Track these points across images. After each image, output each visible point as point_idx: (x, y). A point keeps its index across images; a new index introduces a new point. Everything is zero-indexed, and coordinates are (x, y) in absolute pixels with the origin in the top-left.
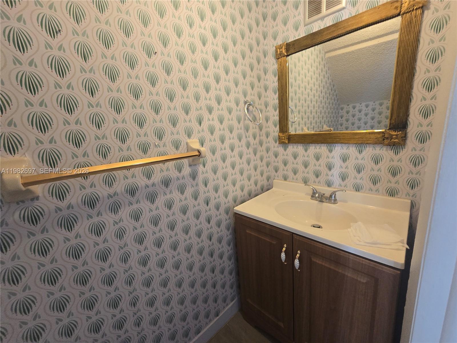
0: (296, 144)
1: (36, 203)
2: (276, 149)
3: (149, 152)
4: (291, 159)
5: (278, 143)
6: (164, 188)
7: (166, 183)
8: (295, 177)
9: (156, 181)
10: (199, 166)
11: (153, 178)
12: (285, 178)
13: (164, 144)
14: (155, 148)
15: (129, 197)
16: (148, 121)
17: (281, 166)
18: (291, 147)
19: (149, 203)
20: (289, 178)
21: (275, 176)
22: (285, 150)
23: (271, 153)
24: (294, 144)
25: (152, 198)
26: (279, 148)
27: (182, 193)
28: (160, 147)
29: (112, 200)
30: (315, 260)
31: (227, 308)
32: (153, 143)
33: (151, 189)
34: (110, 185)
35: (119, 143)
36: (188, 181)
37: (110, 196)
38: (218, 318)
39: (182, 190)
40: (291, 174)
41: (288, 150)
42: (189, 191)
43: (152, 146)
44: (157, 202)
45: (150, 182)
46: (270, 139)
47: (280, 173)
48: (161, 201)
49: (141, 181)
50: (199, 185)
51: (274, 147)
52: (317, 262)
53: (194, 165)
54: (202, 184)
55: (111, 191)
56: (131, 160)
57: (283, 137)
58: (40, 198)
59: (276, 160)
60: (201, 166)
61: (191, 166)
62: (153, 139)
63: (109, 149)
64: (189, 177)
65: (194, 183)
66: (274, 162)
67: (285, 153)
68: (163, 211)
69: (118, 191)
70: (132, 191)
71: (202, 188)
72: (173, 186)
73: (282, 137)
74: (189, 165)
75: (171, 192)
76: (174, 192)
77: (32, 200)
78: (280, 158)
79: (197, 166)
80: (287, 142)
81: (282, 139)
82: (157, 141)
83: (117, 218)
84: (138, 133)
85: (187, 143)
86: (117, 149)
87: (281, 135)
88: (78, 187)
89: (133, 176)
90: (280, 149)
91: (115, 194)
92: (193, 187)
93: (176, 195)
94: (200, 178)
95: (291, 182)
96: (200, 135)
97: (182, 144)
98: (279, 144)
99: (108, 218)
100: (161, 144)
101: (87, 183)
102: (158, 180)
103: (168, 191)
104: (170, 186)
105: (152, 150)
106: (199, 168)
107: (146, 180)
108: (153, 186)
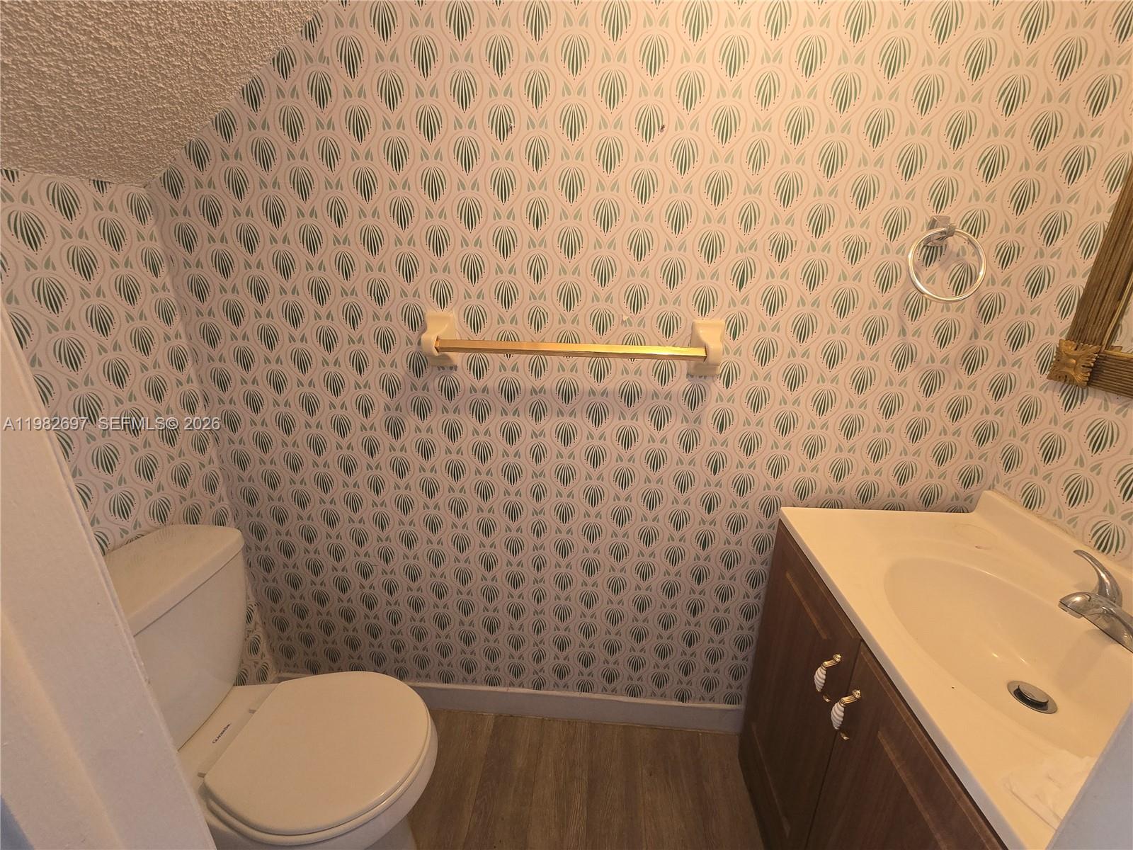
0: (1123, 399)
1: (454, 374)
2: (1035, 393)
3: (608, 332)
4: (1076, 444)
5: (1047, 373)
6: (622, 403)
7: (630, 397)
8: (1068, 511)
9: (610, 387)
10: (714, 382)
11: (606, 380)
12: (1031, 501)
13: (641, 321)
14: (622, 325)
15: (560, 401)
16: (617, 273)
17: (1031, 454)
18: (1098, 401)
19: (590, 424)
20: (1044, 507)
21: (997, 478)
22: (1068, 406)
23: (1010, 402)
24: (1113, 396)
25: (597, 416)
26: (1050, 392)
27: (659, 425)
28: (631, 325)
29: (535, 398)
30: (883, 742)
31: (709, 705)
32: (619, 315)
33: (598, 399)
34: (538, 374)
35: (562, 308)
36: (679, 407)
37: (534, 391)
38: (681, 704)
39: (660, 419)
40: (1056, 495)
41: (1078, 409)
42: (675, 427)
43: (616, 322)
44: (604, 425)
45: (599, 387)
46: (1028, 353)
47: (1020, 476)
48: (611, 425)
49: (584, 380)
50: (704, 422)
51: (1031, 384)
52: (887, 748)
53: (700, 377)
54: (710, 421)
55: (538, 384)
56: (576, 343)
57: (1074, 358)
58: (458, 369)
59: (1021, 430)
60: (720, 383)
61: (692, 376)
62: (621, 310)
63: (545, 316)
64: (681, 398)
65: (692, 415)
66: (1013, 433)
67: (1064, 417)
68: (612, 447)
69: (547, 386)
70: (567, 394)
71: (708, 430)
72: (641, 406)
73: (1069, 357)
74: (688, 375)
75: (634, 417)
76: (640, 418)
77: (451, 368)
78: (1039, 428)
79: (709, 380)
80: (1080, 377)
81: (1066, 365)
82: (627, 314)
83: (537, 428)
84: (595, 294)
85: (693, 326)
86: (557, 317)
87: (1071, 349)
88: (498, 365)
89: (574, 368)
90: (1051, 399)
91: (542, 390)
92: (687, 422)
93: (644, 426)
94: (711, 407)
95: (1048, 521)
96: (734, 311)
97: (682, 326)
98: (1049, 377)
99: (526, 423)
100: (635, 321)
101: (509, 362)
102: (615, 388)
103: (629, 412)
104: (636, 404)
105: (613, 330)
106: (713, 386)
107: (592, 380)
108: (602, 395)
